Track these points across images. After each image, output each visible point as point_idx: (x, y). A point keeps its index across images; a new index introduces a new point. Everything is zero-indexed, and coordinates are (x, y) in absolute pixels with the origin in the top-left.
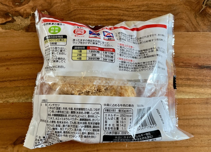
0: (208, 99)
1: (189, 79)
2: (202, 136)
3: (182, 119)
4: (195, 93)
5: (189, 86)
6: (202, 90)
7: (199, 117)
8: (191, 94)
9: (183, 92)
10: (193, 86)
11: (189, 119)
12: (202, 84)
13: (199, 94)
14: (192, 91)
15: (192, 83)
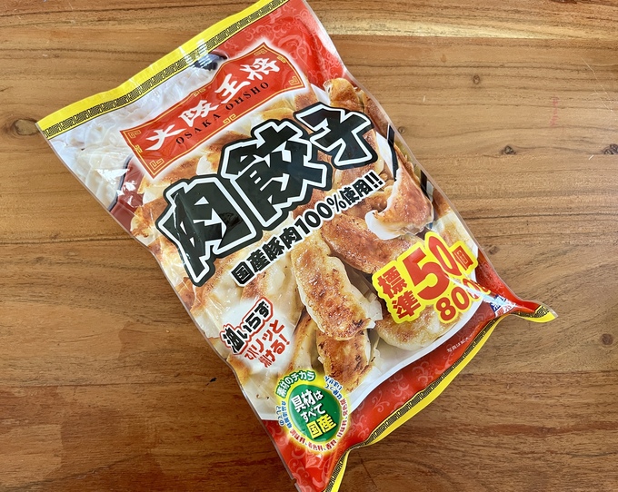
0: (546, 40)
1: (518, 12)
2: (539, 91)
3: (508, 67)
4: (528, 31)
5: (518, 21)
6: (538, 28)
7: (534, 65)
8: (521, 33)
9: (509, 29)
10: (524, 21)
11: (518, 68)
12: (537, 18)
13: (533, 32)
14: (523, 28)
15: (522, 17)
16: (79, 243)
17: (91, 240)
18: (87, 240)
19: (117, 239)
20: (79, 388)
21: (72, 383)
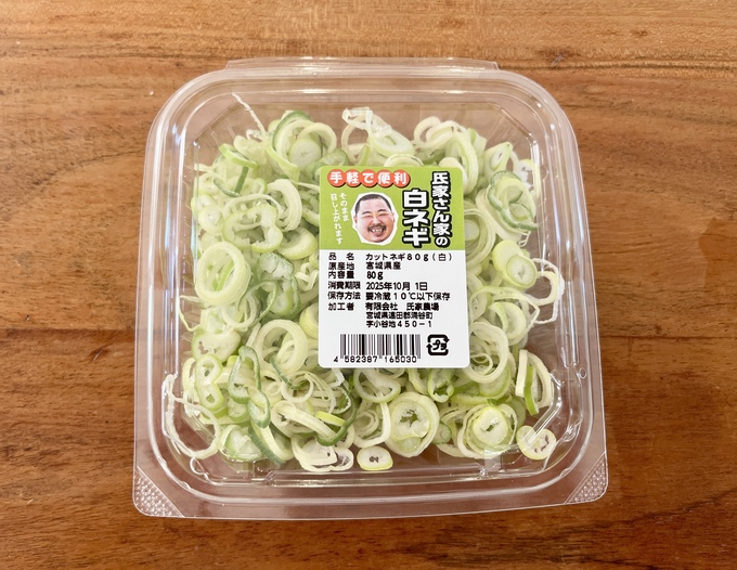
16: (602, 71)
17: (625, 66)
18: (617, 66)
19: (671, 67)
20: (637, 342)
21: (623, 333)
